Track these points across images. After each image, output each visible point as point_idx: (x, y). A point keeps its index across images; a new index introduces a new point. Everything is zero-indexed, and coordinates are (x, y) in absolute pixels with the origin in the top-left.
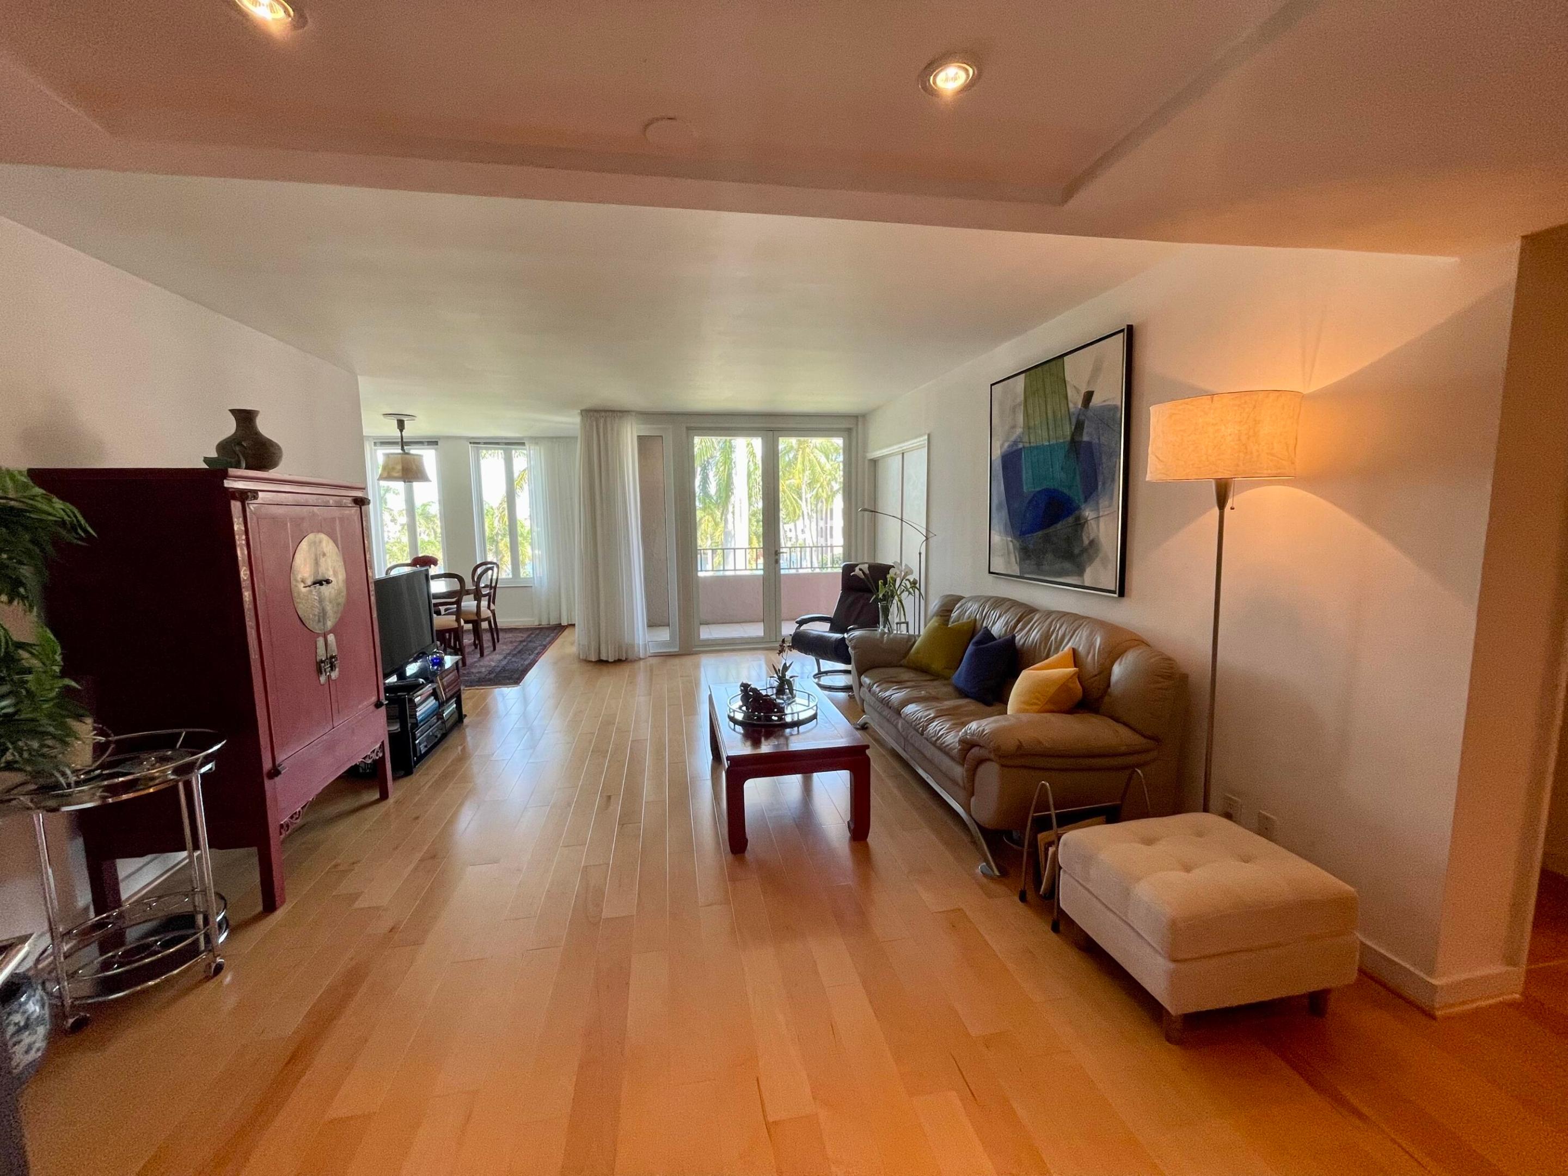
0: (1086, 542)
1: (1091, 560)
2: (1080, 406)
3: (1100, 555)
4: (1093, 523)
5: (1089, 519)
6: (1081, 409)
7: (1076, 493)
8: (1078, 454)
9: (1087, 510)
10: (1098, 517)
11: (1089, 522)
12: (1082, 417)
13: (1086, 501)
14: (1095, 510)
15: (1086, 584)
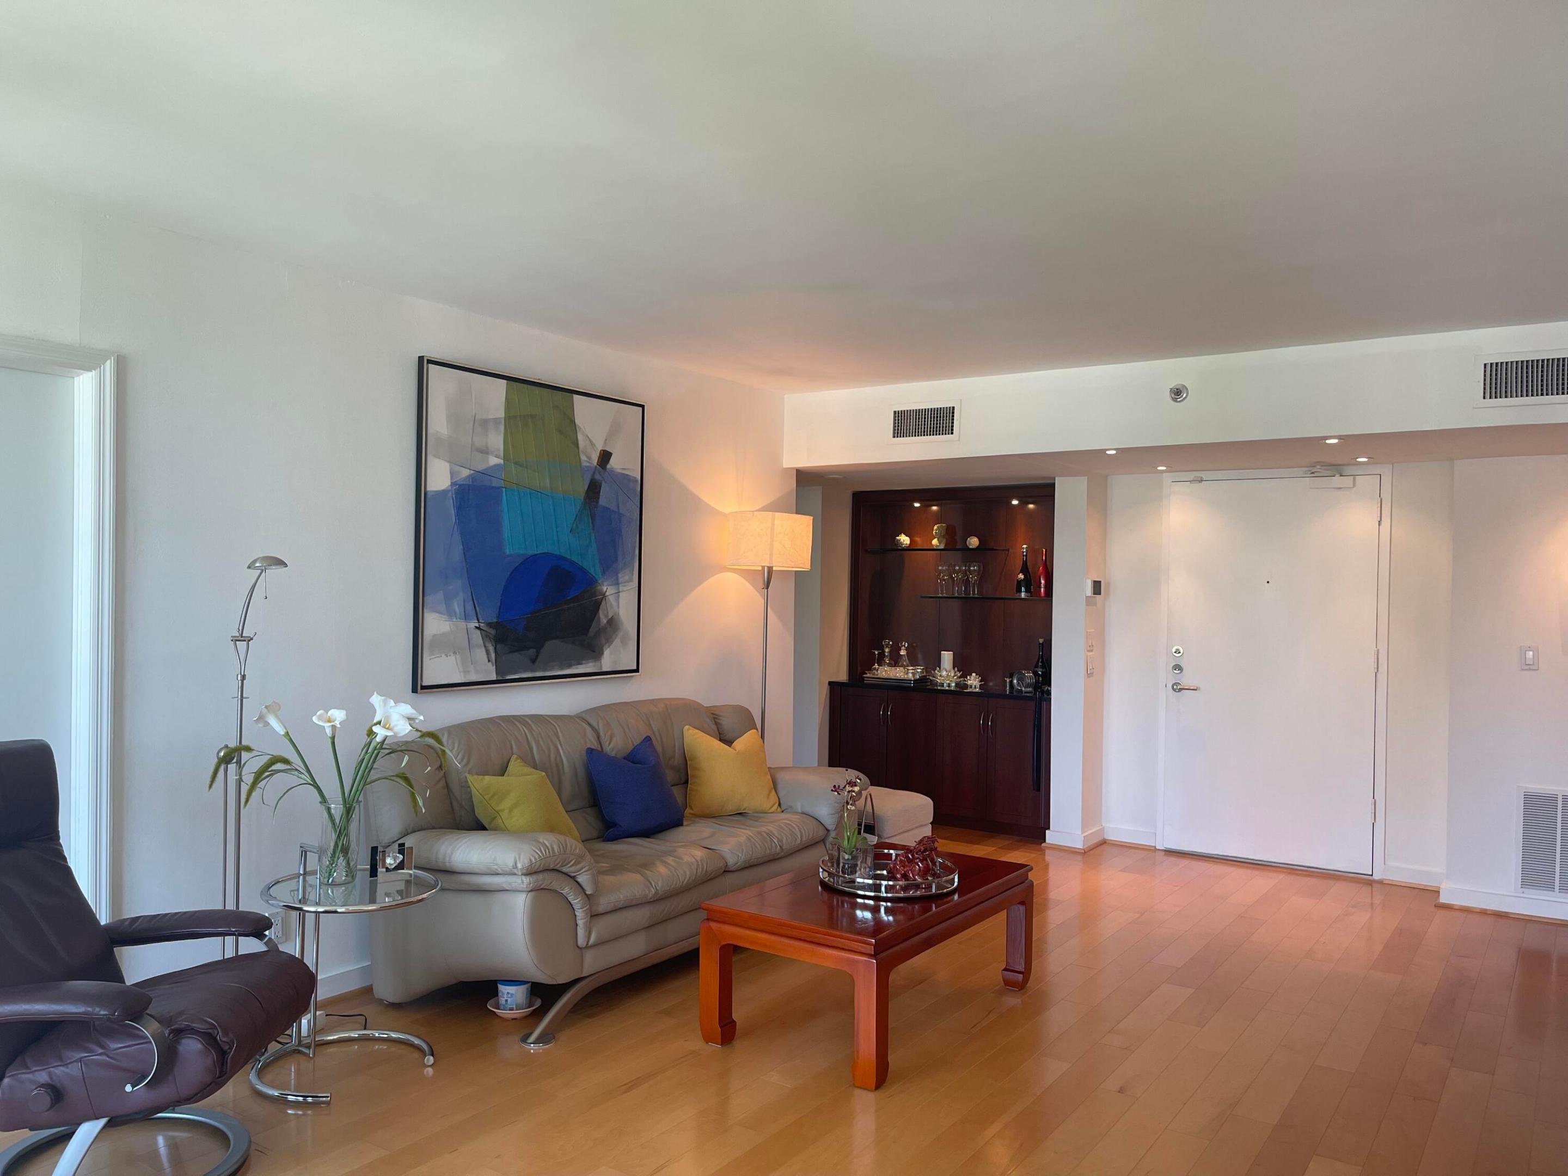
0: (604, 621)
1: (609, 641)
2: (595, 464)
3: (620, 634)
4: (611, 599)
5: (607, 594)
6: (596, 467)
7: (591, 564)
8: (593, 517)
9: (605, 584)
10: (619, 592)
11: (607, 598)
12: (598, 477)
13: (604, 573)
14: (615, 585)
15: (605, 669)
